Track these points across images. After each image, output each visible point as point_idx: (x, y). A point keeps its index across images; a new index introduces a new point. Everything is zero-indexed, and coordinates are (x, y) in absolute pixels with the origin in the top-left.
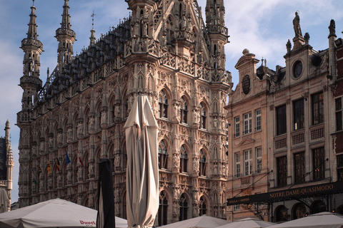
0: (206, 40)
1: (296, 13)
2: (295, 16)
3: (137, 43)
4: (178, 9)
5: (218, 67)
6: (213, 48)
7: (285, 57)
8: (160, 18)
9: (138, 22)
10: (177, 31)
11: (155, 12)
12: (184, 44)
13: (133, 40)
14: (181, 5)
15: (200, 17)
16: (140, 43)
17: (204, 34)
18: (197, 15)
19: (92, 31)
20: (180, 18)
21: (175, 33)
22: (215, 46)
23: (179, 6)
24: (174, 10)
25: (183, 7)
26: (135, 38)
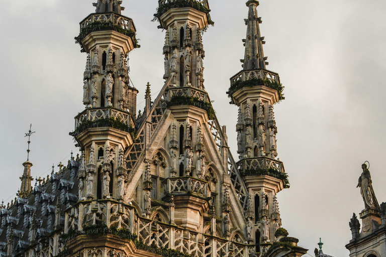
0: (238, 187)
1: (364, 166)
2: (362, 171)
3: (89, 212)
4: (177, 138)
5: (264, 240)
6: (252, 202)
7: (348, 247)
8: (139, 159)
9: (92, 172)
10: (173, 179)
11: (127, 148)
12: (187, 202)
13: (81, 207)
14: (182, 128)
15: (224, 146)
16: (94, 211)
17: (233, 177)
18: (218, 142)
19: (27, 165)
20: (181, 153)
21: (170, 182)
22: (257, 198)
23: (178, 131)
24: (168, 140)
25: (186, 132)
26: (84, 203)
